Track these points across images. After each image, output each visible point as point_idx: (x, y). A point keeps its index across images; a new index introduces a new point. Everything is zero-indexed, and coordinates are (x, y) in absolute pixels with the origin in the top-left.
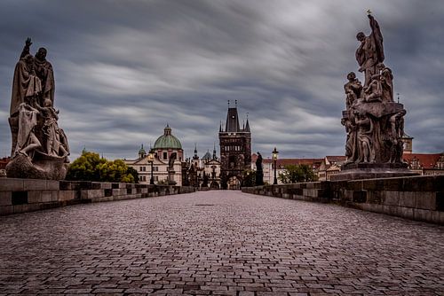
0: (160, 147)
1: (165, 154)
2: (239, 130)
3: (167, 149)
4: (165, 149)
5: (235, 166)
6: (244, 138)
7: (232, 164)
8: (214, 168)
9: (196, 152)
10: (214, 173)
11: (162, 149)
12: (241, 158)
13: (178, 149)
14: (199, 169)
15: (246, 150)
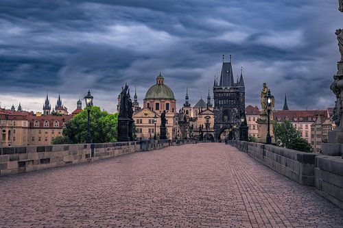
0: (152, 97)
1: (157, 104)
2: (233, 84)
3: (160, 99)
4: (157, 99)
5: (229, 119)
6: (238, 93)
7: (226, 117)
8: (208, 118)
9: (187, 98)
10: (208, 125)
11: (154, 99)
12: (235, 112)
13: (171, 99)
14: (191, 119)
15: (240, 104)
